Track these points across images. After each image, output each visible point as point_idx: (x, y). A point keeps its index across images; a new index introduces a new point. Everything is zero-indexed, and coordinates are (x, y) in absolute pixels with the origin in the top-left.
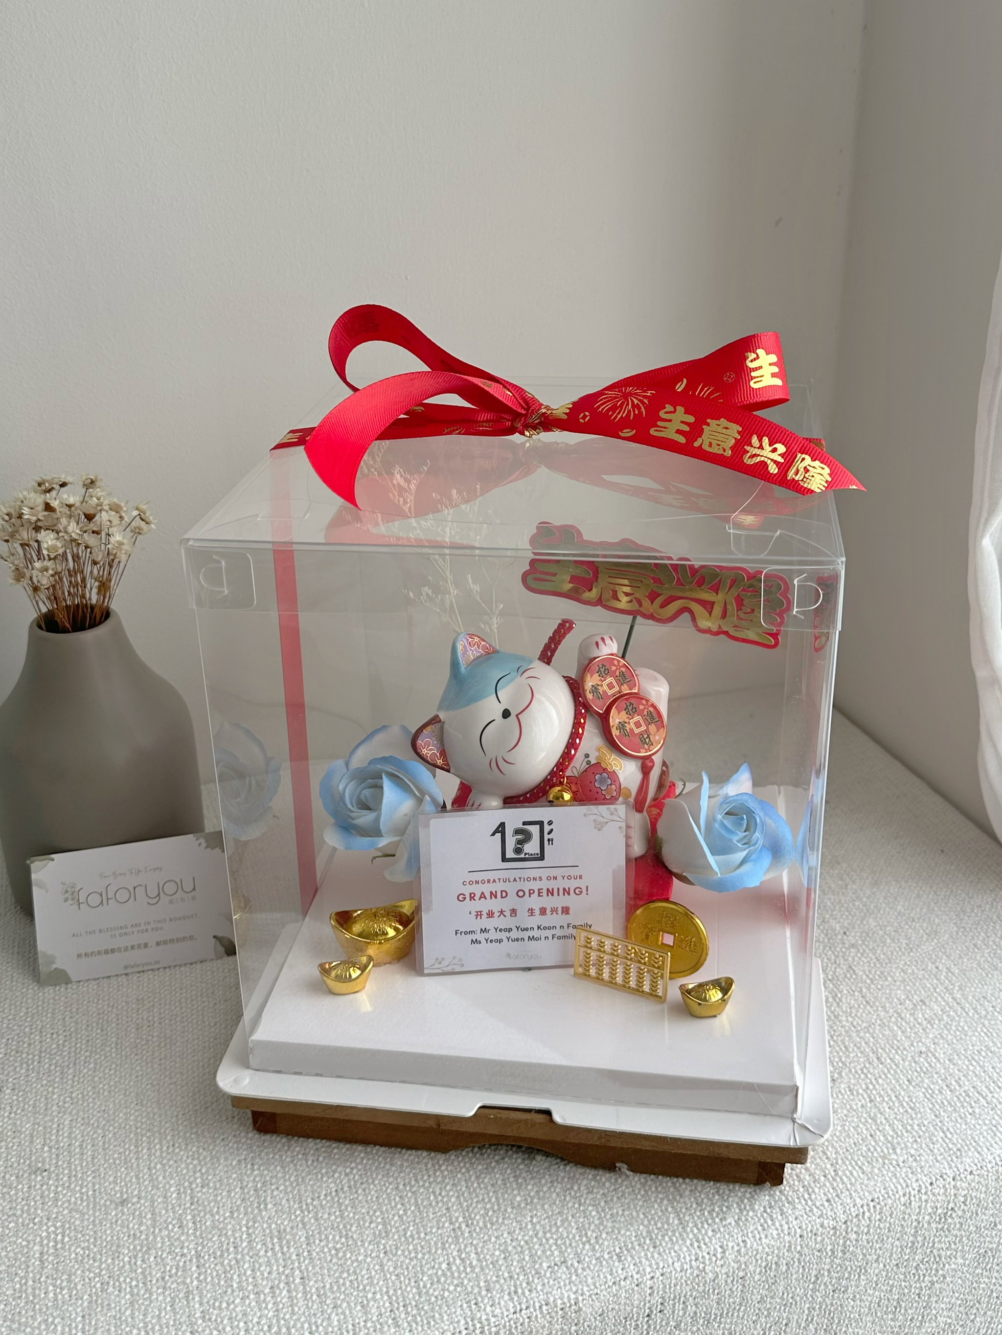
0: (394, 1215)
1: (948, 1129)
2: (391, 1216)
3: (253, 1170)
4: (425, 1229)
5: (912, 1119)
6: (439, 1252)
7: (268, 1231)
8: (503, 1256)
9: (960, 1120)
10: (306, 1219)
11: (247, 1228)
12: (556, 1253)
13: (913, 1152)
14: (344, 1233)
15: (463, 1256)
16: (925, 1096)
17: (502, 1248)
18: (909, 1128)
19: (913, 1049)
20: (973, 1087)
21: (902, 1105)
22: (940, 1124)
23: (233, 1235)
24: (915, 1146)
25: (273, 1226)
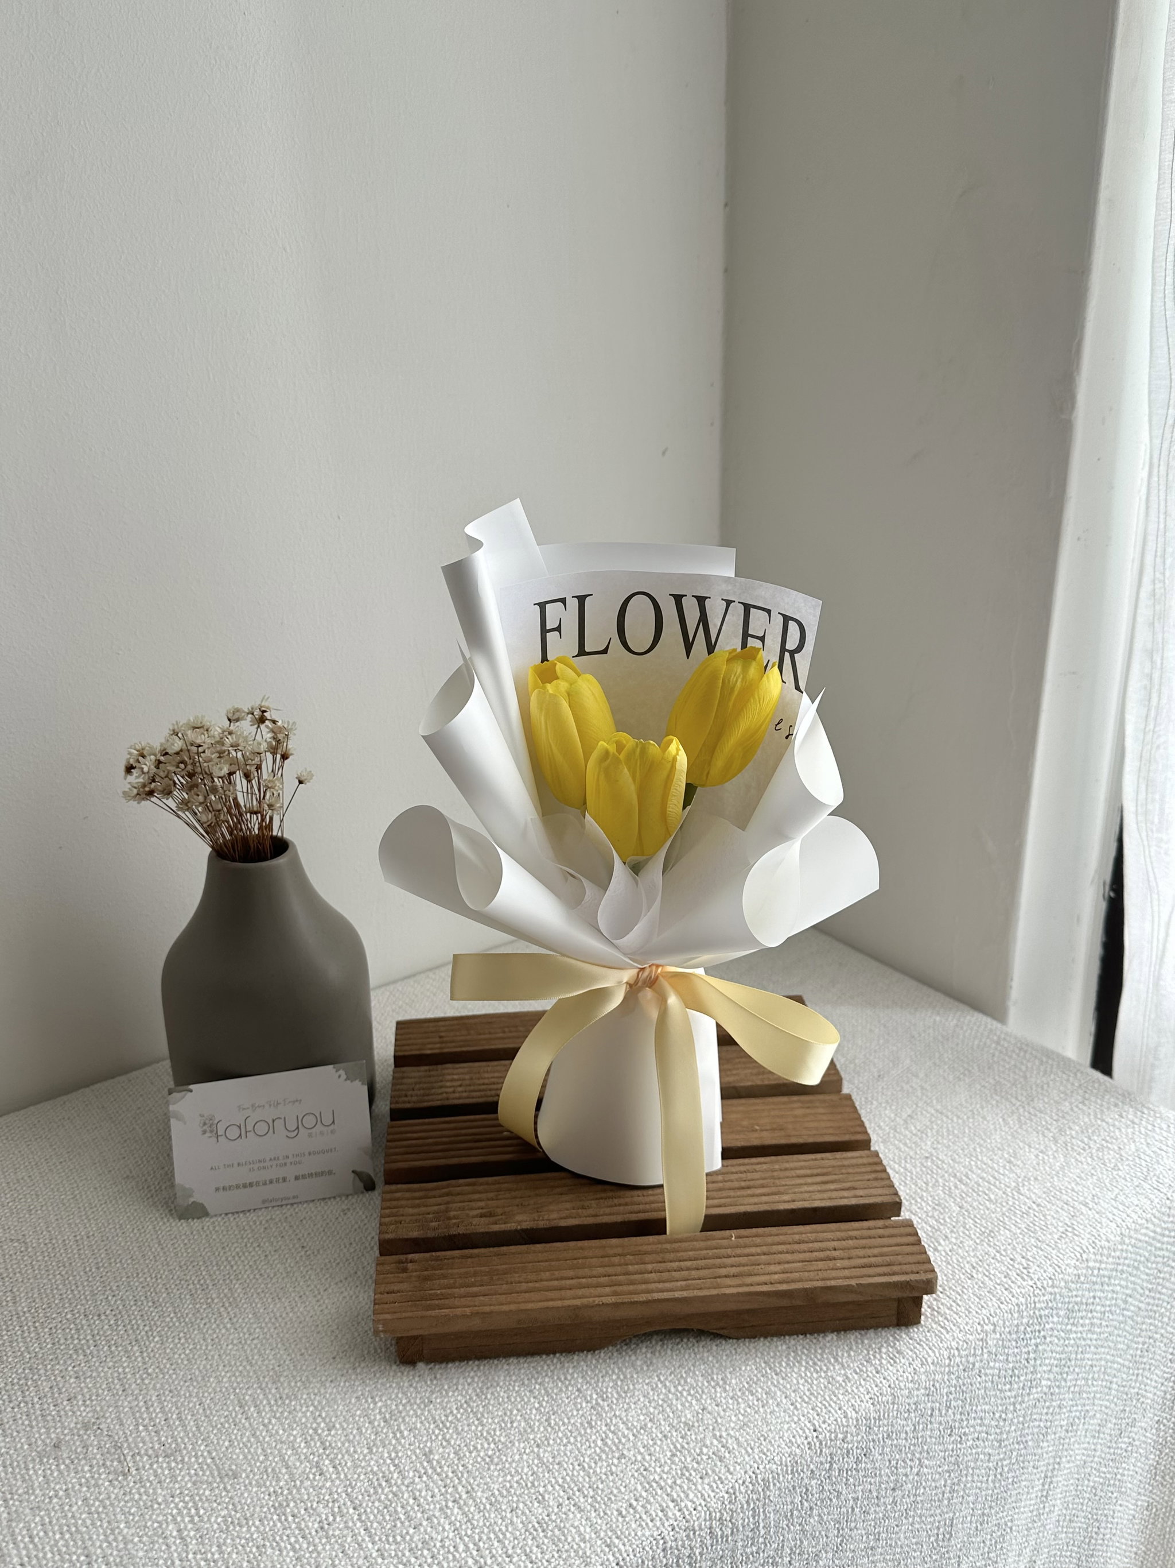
0: (531, 1410)
1: (975, 1216)
2: (528, 1412)
3: (375, 1403)
4: (566, 1415)
5: (942, 1214)
6: (589, 1431)
7: (414, 1458)
8: (648, 1419)
9: (981, 1207)
10: (448, 1436)
11: (391, 1459)
12: (694, 1402)
13: (954, 1240)
14: (491, 1439)
15: (612, 1428)
16: (945, 1193)
17: (644, 1412)
18: (942, 1221)
19: (918, 1157)
20: (982, 1178)
21: (928, 1204)
22: (966, 1213)
23: (380, 1470)
24: (954, 1235)
25: (418, 1451)
